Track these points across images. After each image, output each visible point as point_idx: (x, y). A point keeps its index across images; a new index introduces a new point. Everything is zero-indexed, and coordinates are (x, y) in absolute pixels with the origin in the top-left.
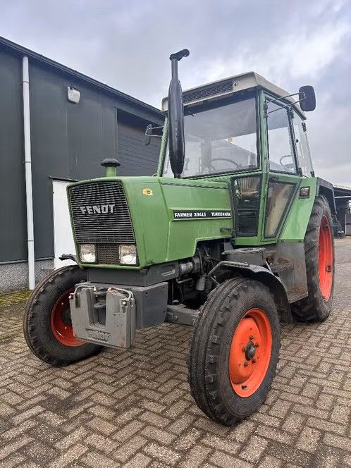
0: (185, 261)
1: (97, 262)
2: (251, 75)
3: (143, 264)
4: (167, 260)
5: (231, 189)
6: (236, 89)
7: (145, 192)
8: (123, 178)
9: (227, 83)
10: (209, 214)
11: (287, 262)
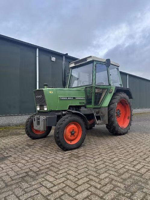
0: (65, 111)
1: (40, 110)
2: (91, 57)
3: (48, 110)
4: (57, 110)
5: (86, 91)
6: (88, 61)
7: (50, 92)
8: (43, 89)
9: (85, 59)
10: (74, 98)
11: (103, 113)
